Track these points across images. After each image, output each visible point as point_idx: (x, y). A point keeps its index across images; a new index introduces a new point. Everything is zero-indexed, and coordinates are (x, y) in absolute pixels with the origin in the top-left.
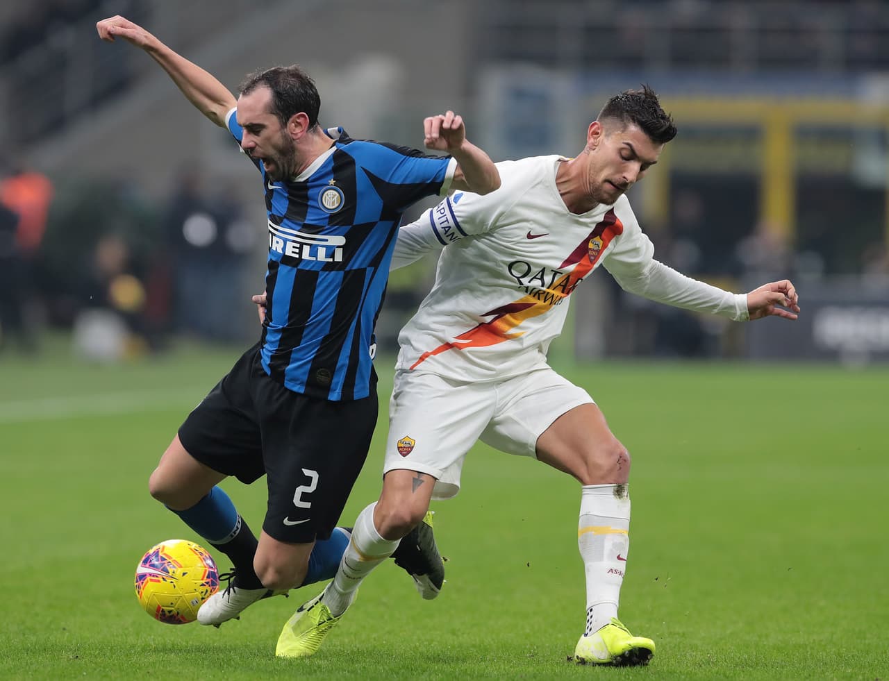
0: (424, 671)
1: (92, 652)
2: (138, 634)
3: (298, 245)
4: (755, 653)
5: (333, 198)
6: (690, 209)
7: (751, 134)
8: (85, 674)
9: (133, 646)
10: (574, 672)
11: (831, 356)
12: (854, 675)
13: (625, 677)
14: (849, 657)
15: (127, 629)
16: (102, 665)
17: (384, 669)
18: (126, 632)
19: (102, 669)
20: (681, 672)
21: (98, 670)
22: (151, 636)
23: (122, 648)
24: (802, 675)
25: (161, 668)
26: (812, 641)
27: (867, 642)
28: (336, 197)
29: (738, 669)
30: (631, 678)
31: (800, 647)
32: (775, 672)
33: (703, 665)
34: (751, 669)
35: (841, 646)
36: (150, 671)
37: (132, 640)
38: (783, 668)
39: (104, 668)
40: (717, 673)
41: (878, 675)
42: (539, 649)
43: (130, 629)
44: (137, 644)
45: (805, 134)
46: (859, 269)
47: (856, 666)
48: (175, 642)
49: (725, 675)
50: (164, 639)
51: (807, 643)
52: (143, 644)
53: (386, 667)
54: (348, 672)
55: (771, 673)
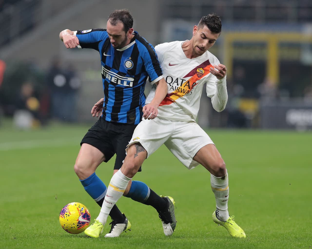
0: (143, 243)
1: (21, 236)
2: (37, 230)
3: (116, 79)
4: (265, 237)
5: (129, 64)
6: (240, 73)
7: (263, 45)
8: (18, 244)
9: (36, 234)
10: (198, 244)
11: (293, 127)
12: (301, 245)
13: (217, 246)
14: (299, 239)
15: (33, 228)
16: (25, 241)
17: (128, 243)
18: (33, 229)
19: (24, 243)
20: (237, 244)
21: (23, 243)
22: (42, 230)
23: (32, 235)
24: (282, 245)
25: (46, 242)
26: (286, 233)
27: (306, 233)
28: (130, 64)
29: (259, 243)
30: (219, 246)
31: (281, 235)
32: (273, 244)
33: (246, 242)
34: (263, 243)
35: (297, 235)
36: (42, 243)
37: (35, 232)
38: (275, 242)
39: (25, 242)
40: (251, 244)
41: (310, 245)
42: (186, 235)
43: (35, 228)
44: (37, 233)
45: (283, 45)
46: (303, 96)
47: (302, 242)
48: (51, 233)
49: (254, 245)
50: (47, 232)
51: (284, 233)
52: (39, 234)
53: (129, 242)
54: (115, 244)
55: (271, 244)
